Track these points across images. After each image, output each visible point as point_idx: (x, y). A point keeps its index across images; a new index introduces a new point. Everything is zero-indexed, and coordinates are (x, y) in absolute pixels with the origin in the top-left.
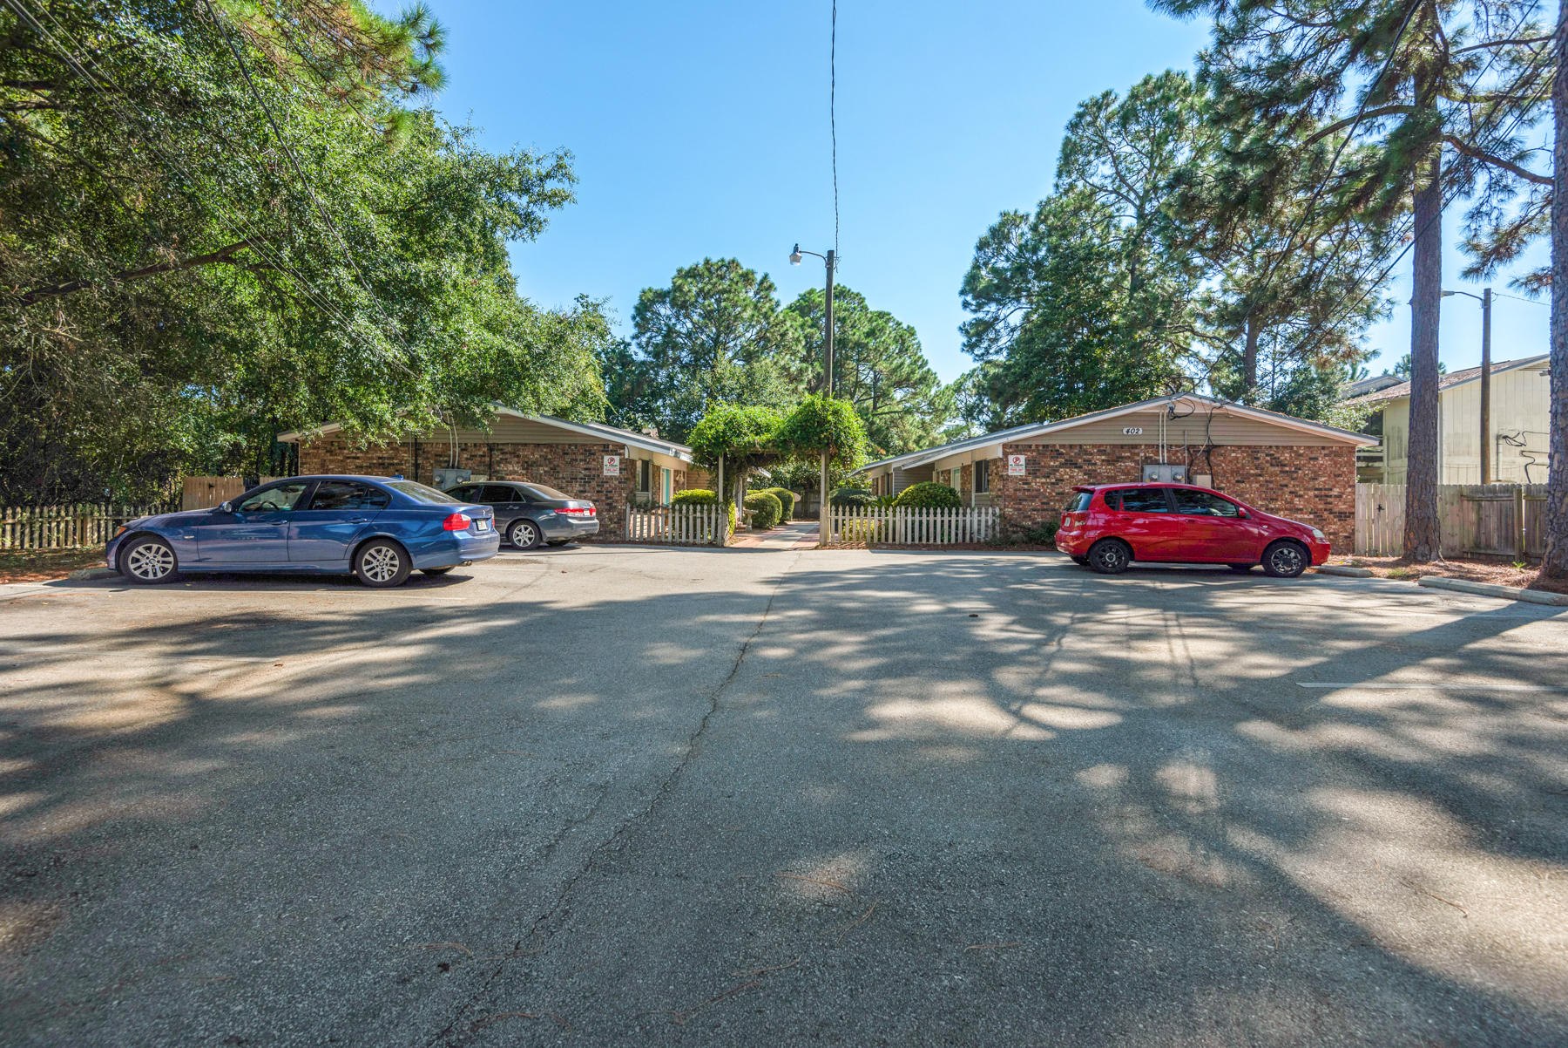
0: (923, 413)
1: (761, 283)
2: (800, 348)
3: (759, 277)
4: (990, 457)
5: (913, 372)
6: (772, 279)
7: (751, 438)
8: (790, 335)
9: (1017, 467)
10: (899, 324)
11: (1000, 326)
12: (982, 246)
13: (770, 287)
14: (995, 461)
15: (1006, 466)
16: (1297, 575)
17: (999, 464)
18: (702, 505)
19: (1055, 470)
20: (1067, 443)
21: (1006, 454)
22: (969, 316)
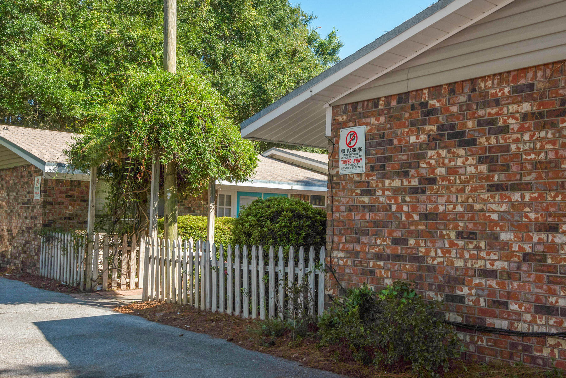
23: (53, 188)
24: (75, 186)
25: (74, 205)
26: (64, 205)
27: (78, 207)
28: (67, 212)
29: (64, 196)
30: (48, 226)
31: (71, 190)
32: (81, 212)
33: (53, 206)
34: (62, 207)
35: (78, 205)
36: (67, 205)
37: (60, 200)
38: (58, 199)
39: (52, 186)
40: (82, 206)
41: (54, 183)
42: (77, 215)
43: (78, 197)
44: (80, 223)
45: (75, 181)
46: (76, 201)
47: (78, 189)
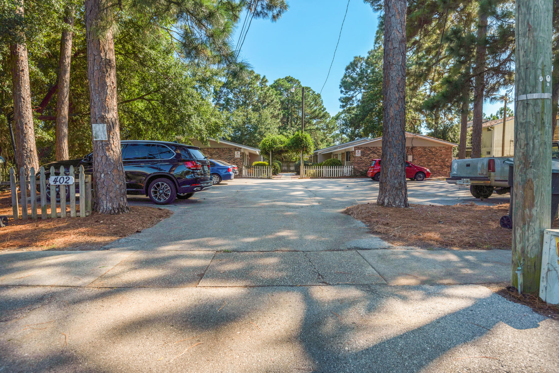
0: (324, 130)
1: (263, 79)
2: (278, 105)
3: (262, 77)
4: (350, 151)
5: (320, 113)
6: (267, 78)
7: (280, 146)
8: (275, 100)
9: (358, 154)
10: (314, 92)
11: (354, 99)
12: (348, 68)
13: (266, 81)
14: (352, 152)
15: (355, 153)
16: (422, 180)
17: (353, 153)
18: (263, 166)
19: (369, 154)
20: (373, 146)
21: (355, 150)
22: (343, 95)
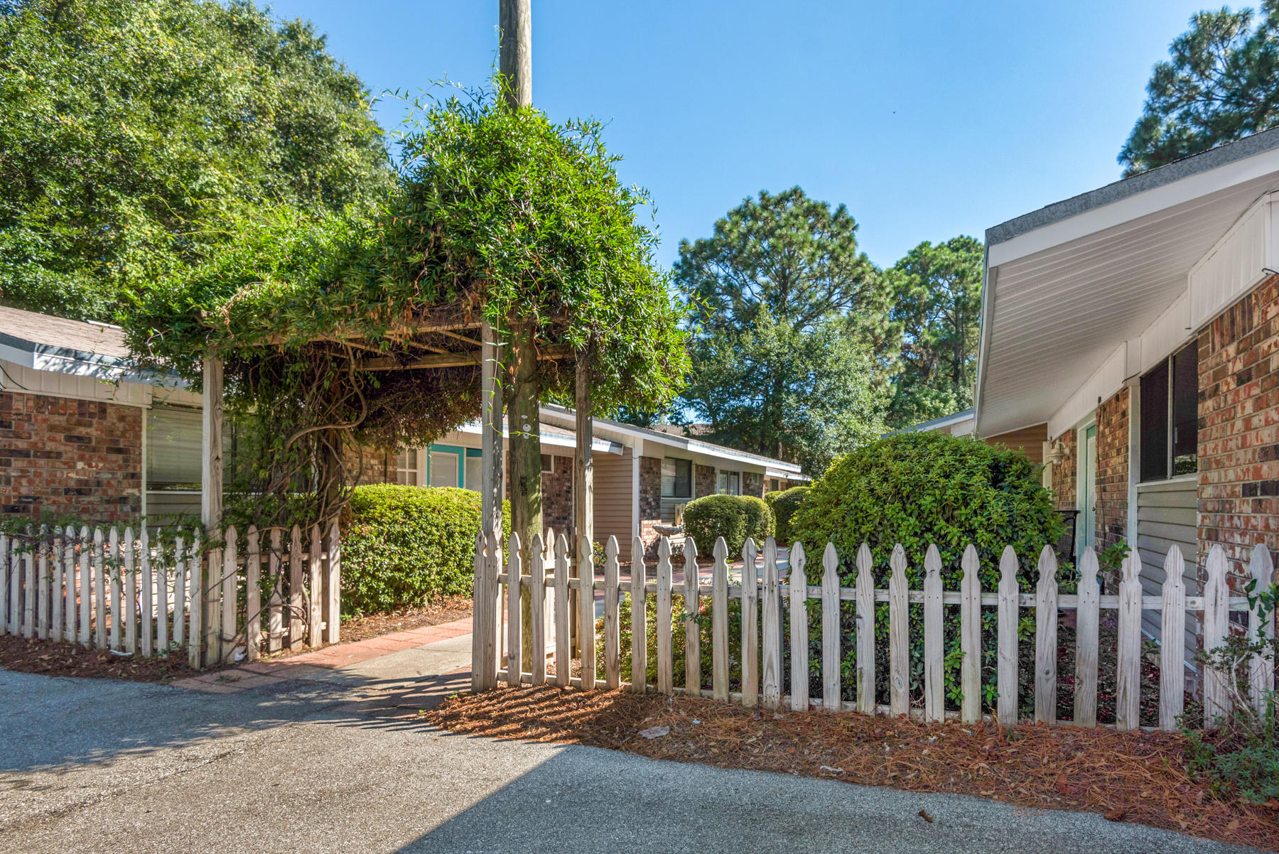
23: (29, 416)
24: (92, 415)
25: (91, 458)
26: (62, 460)
27: (101, 465)
28: (73, 475)
29: (61, 436)
30: (17, 511)
31: (79, 424)
32: (110, 476)
33: (30, 462)
34: (58, 464)
35: (102, 459)
36: (72, 458)
37: (50, 446)
38: (44, 444)
39: (24, 412)
40: (113, 462)
41: (31, 403)
42: (99, 484)
43: (99, 441)
44: (108, 502)
45: (91, 402)
46: (94, 450)
47: (99, 423)
